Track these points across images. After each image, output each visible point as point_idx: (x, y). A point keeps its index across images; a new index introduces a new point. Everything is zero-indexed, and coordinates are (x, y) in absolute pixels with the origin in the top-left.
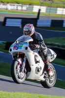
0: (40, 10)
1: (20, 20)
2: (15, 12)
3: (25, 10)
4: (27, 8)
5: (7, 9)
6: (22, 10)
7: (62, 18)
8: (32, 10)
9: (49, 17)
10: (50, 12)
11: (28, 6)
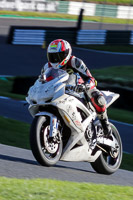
0: (82, 11)
1: (42, 32)
2: (33, 16)
3: (53, 12)
4: (56, 8)
5: (15, 10)
6: (46, 11)
7: (127, 26)
8: (67, 10)
9: (101, 25)
10: (103, 14)
11: (58, 3)
